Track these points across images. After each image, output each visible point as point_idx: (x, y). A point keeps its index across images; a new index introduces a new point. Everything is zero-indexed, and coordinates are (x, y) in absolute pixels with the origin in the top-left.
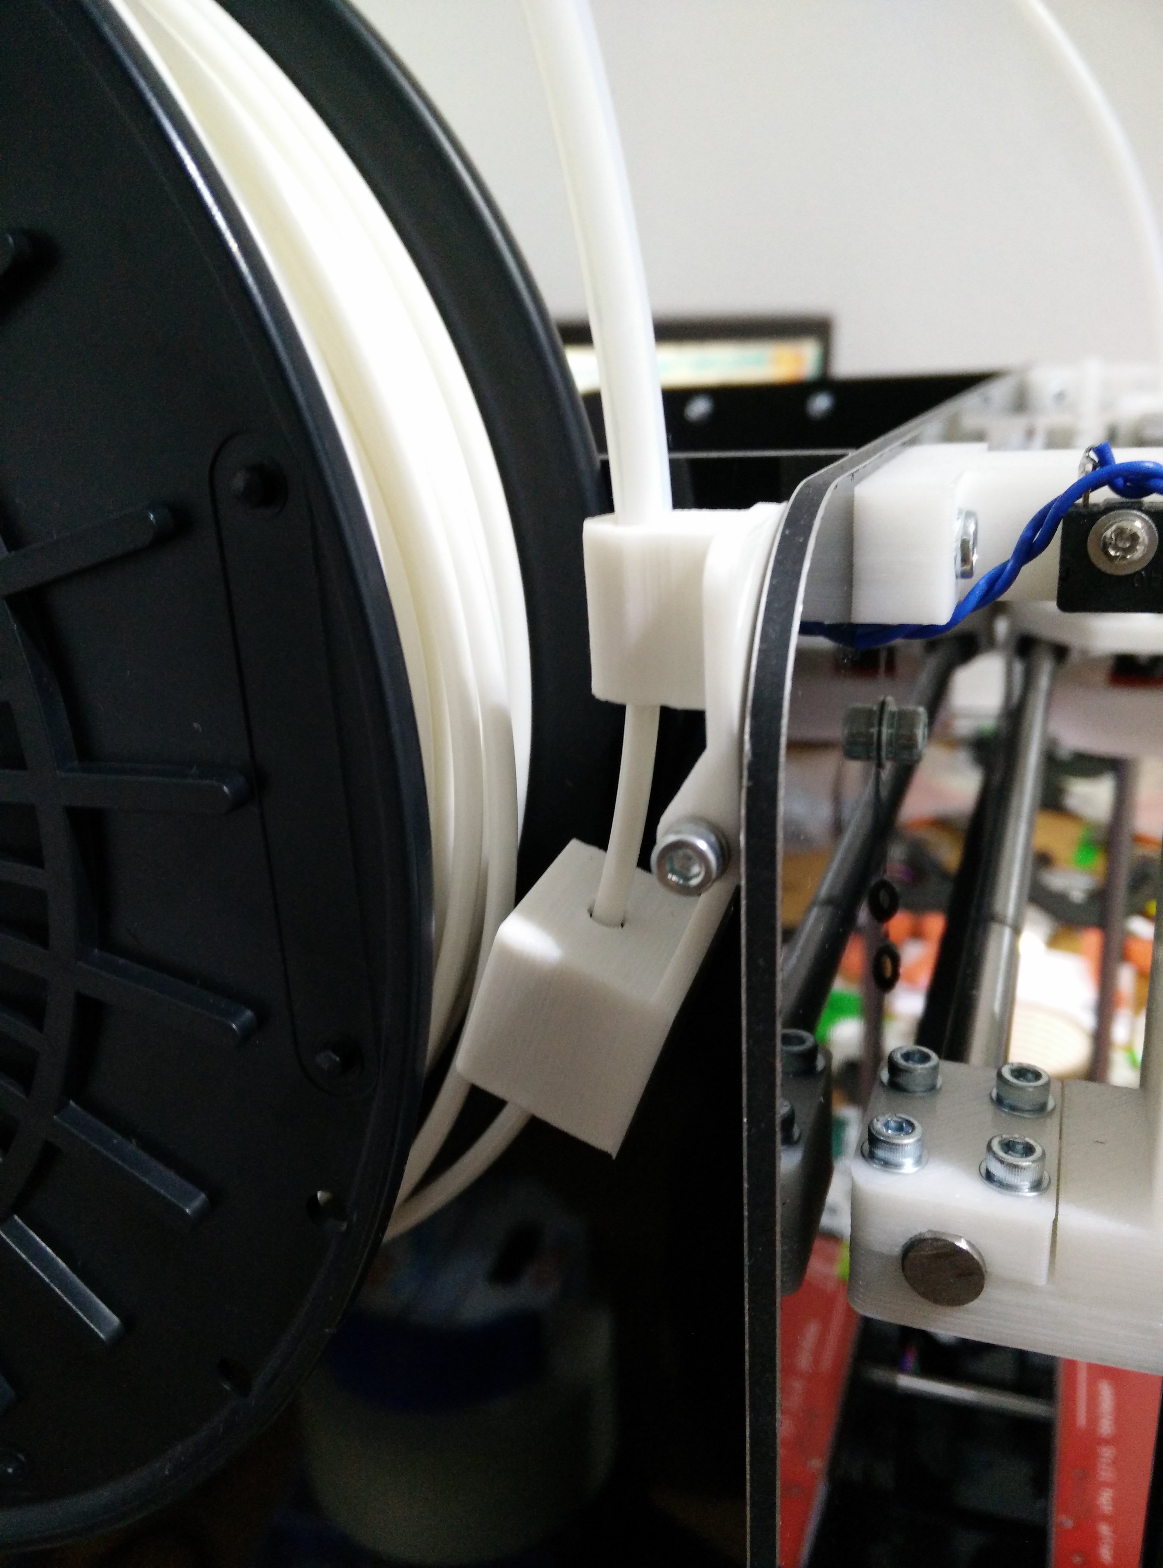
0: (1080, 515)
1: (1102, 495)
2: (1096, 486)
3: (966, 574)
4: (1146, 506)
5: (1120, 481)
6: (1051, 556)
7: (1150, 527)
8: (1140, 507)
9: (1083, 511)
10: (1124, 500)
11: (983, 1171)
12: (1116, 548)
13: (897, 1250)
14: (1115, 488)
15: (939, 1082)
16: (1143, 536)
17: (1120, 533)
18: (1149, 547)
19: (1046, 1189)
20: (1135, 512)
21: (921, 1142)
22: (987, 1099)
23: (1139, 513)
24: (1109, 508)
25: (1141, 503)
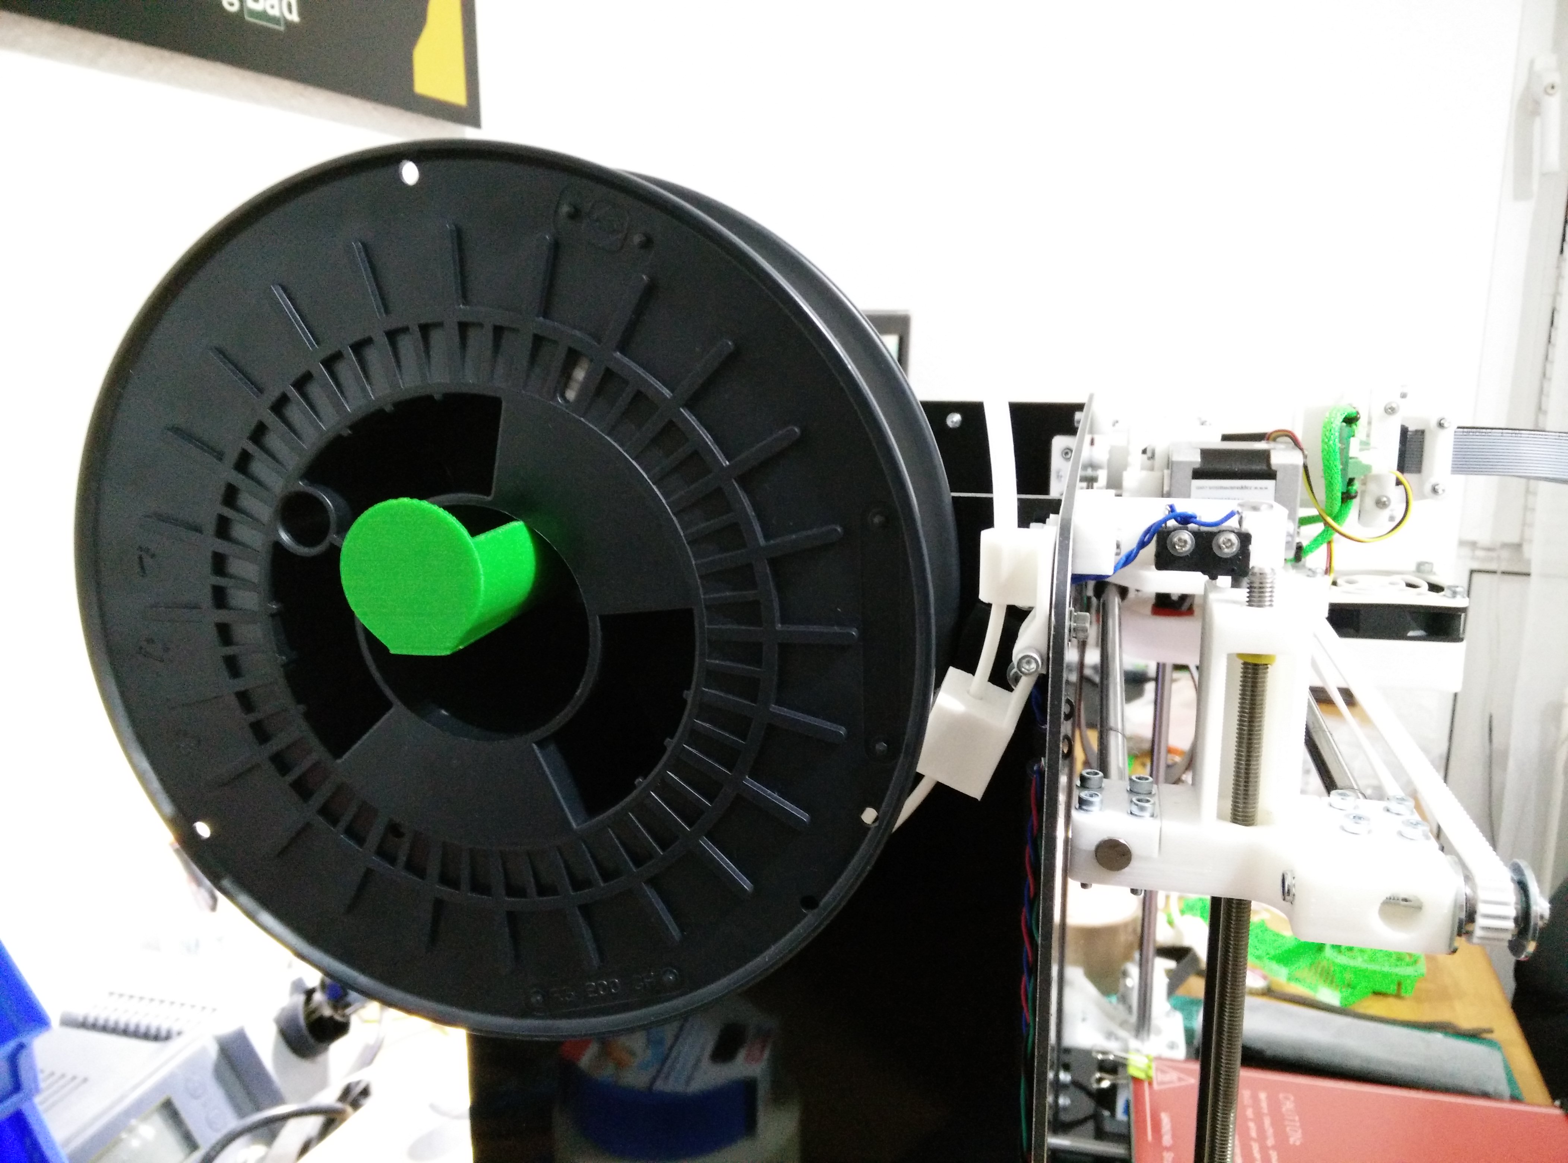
0: (1164, 532)
1: (1172, 523)
2: (1170, 519)
3: (1117, 554)
4: (1189, 529)
5: (1179, 519)
6: (1151, 548)
7: (1191, 537)
8: (1187, 529)
9: (1165, 530)
10: (1180, 526)
11: (1129, 812)
12: (1179, 546)
13: (1093, 848)
14: (1177, 521)
15: (1103, 785)
16: (1189, 542)
17: (1180, 540)
18: (1192, 546)
19: (1157, 816)
20: (1185, 531)
21: (1102, 802)
22: (1126, 791)
23: (1187, 532)
24: (1175, 529)
25: (1187, 527)
